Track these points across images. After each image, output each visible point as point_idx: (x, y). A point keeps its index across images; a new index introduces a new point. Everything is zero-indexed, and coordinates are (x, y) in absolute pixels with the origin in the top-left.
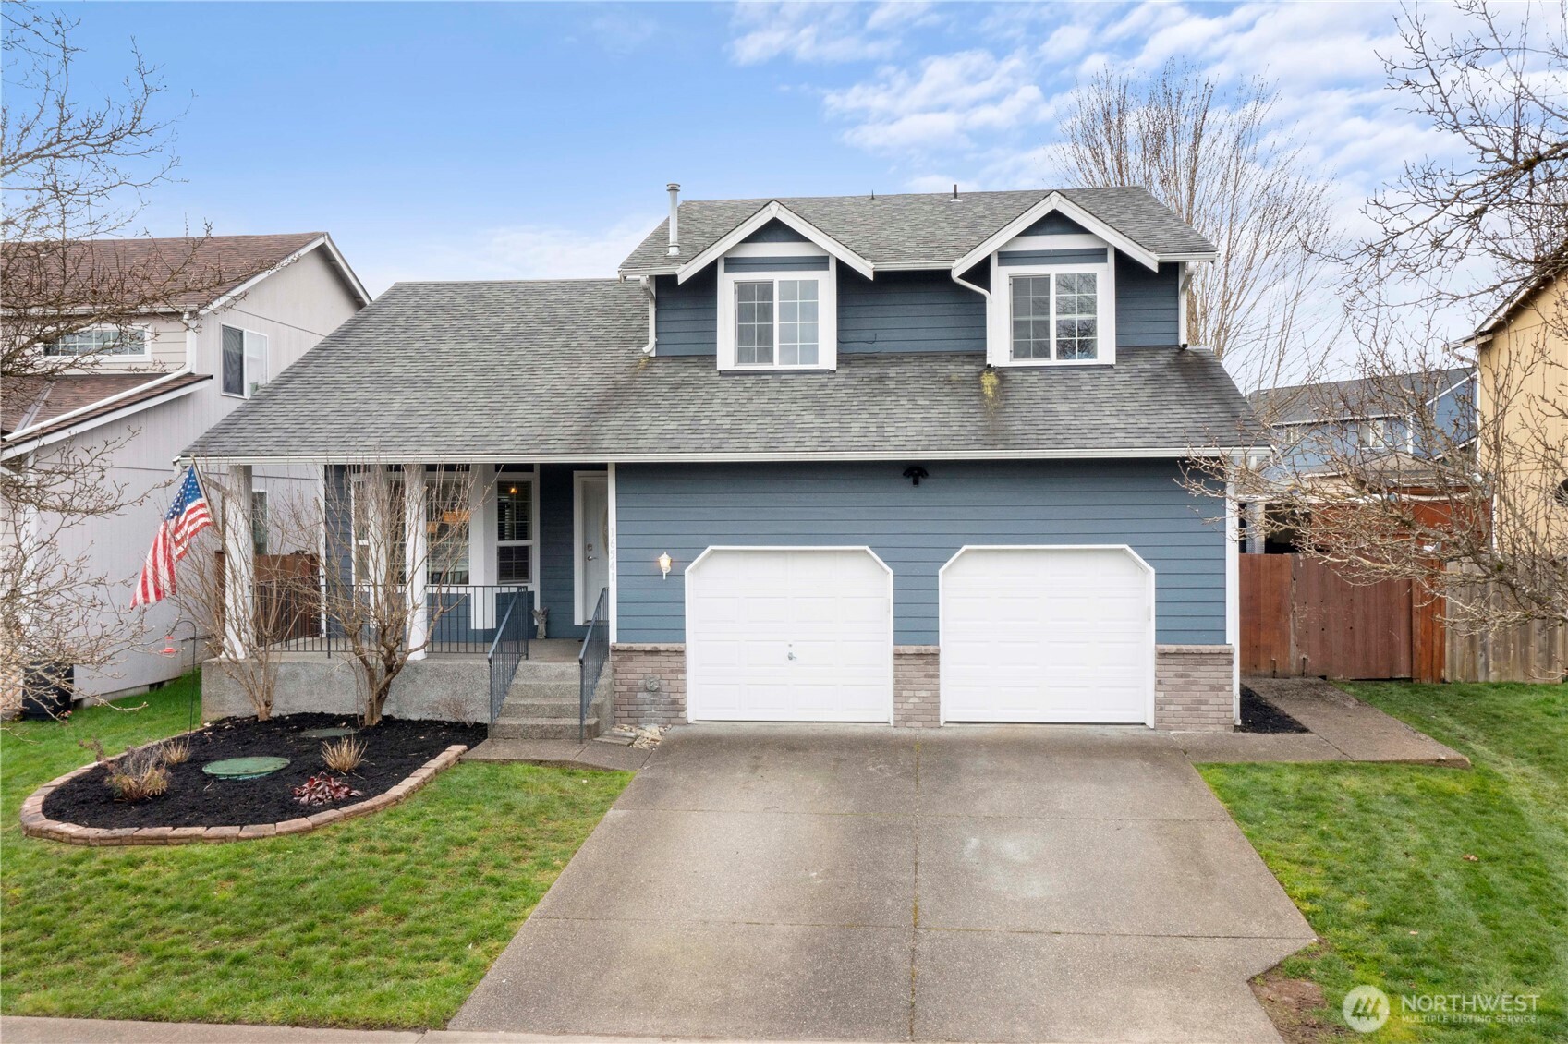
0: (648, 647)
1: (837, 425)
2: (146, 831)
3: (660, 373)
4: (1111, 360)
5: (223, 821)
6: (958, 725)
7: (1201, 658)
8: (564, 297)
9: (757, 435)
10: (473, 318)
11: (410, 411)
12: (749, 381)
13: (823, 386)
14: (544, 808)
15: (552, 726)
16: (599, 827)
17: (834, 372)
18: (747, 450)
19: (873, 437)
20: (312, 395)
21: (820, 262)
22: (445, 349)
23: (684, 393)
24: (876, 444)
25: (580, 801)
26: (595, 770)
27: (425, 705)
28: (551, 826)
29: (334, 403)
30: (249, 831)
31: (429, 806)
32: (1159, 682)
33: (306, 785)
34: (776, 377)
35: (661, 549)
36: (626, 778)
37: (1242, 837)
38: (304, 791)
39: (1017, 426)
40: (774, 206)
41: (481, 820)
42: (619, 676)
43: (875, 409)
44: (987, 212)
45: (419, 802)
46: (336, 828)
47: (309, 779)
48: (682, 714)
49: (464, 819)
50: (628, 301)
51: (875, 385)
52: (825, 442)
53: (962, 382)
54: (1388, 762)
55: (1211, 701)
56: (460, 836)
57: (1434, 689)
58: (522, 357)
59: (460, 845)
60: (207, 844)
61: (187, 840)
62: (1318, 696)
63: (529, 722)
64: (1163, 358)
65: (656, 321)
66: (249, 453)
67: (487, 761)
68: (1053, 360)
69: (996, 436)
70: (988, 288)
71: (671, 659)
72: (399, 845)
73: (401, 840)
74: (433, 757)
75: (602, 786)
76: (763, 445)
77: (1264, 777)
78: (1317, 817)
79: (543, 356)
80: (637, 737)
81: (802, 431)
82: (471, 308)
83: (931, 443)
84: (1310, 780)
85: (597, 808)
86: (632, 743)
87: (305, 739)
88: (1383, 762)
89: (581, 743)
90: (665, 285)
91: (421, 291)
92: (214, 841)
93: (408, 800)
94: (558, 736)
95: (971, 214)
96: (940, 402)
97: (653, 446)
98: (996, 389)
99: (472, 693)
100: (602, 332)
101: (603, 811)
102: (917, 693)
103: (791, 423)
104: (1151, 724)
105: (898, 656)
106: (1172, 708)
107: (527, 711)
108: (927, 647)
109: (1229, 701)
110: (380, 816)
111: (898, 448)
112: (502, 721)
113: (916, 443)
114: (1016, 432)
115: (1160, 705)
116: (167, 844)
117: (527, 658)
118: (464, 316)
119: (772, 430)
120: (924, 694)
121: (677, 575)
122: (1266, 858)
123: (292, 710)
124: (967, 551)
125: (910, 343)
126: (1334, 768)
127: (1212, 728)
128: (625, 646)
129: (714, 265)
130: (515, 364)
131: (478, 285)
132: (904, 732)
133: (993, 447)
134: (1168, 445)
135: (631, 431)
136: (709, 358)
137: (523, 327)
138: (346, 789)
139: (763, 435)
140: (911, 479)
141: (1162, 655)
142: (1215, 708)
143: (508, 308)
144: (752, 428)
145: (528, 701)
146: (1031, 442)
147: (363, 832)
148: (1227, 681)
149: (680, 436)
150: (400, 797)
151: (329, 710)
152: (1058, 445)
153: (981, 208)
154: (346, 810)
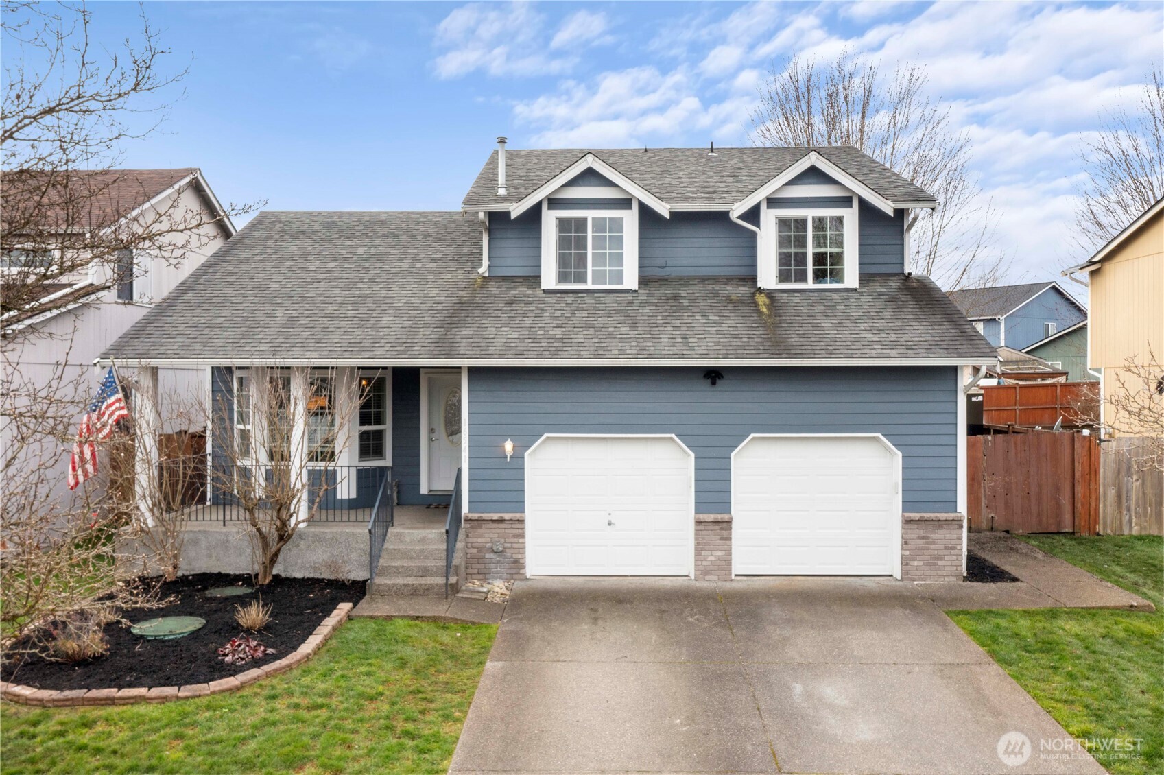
0: (496, 516)
1: (649, 336)
2: (94, 693)
3: (494, 290)
4: (856, 285)
5: (162, 681)
6: (745, 578)
7: (939, 524)
8: (403, 225)
9: (585, 344)
10: (330, 241)
11: (291, 321)
12: (570, 298)
13: (630, 303)
14: (432, 662)
15: (421, 585)
16: (482, 679)
17: (636, 291)
18: (580, 357)
19: (680, 347)
20: (206, 306)
21: (626, 203)
22: (312, 268)
23: (519, 308)
24: (685, 352)
25: (460, 653)
26: (465, 625)
27: (308, 566)
28: (442, 678)
29: (226, 312)
30: (186, 691)
31: (336, 662)
32: (906, 543)
33: (229, 646)
34: (591, 295)
35: (505, 437)
36: (492, 631)
37: (1009, 679)
38: (227, 651)
39: (794, 339)
40: (590, 158)
41: (382, 674)
42: (470, 540)
43: (677, 323)
44: (741, 165)
45: (327, 659)
46: (261, 685)
47: (229, 640)
48: (522, 571)
49: (369, 674)
50: (456, 229)
51: (672, 303)
52: (642, 351)
53: (741, 301)
54: (1093, 608)
55: (946, 558)
56: (368, 690)
57: (1094, 542)
58: (378, 276)
59: (372, 699)
60: (150, 703)
61: (132, 701)
62: (1012, 549)
63: (401, 581)
64: (894, 284)
65: (489, 248)
66: (159, 356)
67: (372, 618)
68: (810, 284)
69: (780, 347)
70: (758, 226)
71: (514, 526)
72: (320, 701)
73: (321, 697)
74: (327, 614)
75: (473, 638)
76: (592, 352)
77: (1003, 623)
78: (1060, 659)
79: (396, 275)
80: (489, 591)
81: (621, 340)
82: (328, 234)
83: (729, 352)
84: (1040, 625)
85: (476, 660)
86: (486, 598)
87: (211, 598)
88: (1090, 608)
89: (446, 598)
90: (498, 220)
91: (284, 218)
92: (156, 701)
93: (316, 657)
94: (426, 593)
95: (729, 165)
96: (728, 318)
97: (501, 352)
98: (770, 307)
99: (348, 555)
100: (440, 255)
101: (482, 663)
102: (714, 553)
103: (610, 334)
104: (898, 575)
105: (698, 523)
106: (916, 563)
107: (398, 571)
108: (722, 516)
109: (959, 558)
110: (296, 673)
111: (703, 356)
112: (378, 580)
113: (717, 352)
114: (794, 344)
115: (905, 562)
116: (114, 704)
117: (393, 526)
118: (322, 240)
119: (597, 340)
120: (719, 553)
121: (518, 457)
122: (1036, 697)
123: (193, 570)
124: (754, 439)
125: (693, 268)
126: (1053, 614)
127: (946, 579)
128: (476, 516)
129: (539, 205)
130: (372, 281)
131: (330, 215)
132: (703, 584)
133: (779, 356)
134: (917, 355)
135: (481, 340)
136: (535, 279)
137: (373, 250)
138: (262, 648)
139: (591, 344)
140: (709, 381)
141: (908, 521)
142: (949, 563)
143: (358, 234)
144: (580, 338)
145: (398, 563)
146: (808, 352)
147: (285, 689)
148: (957, 542)
149: (523, 344)
150: (309, 654)
151: (225, 570)
152: (830, 354)
153: (735, 161)
154: (267, 668)
